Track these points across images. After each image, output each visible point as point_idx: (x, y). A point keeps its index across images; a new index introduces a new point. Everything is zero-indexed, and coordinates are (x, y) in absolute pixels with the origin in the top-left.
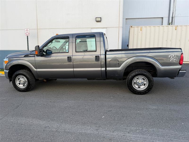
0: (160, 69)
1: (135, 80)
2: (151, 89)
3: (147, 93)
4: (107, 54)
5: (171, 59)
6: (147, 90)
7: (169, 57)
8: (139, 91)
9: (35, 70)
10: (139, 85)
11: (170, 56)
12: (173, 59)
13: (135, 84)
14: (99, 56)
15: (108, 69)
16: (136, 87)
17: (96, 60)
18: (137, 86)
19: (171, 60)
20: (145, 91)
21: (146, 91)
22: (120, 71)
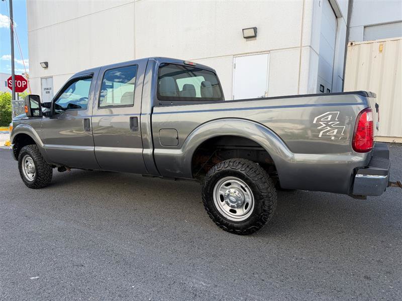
0: (284, 163)
1: (222, 188)
2: (264, 223)
3: (253, 232)
4: (155, 113)
5: (321, 130)
6: (251, 225)
7: (314, 122)
8: (230, 223)
9: (42, 145)
10: (231, 204)
11: (319, 120)
12: (329, 128)
13: (222, 201)
14: (137, 118)
15: (157, 151)
16: (224, 208)
17: (131, 127)
18: (227, 208)
19: (321, 133)
20: (245, 224)
21: (247, 226)
22: (183, 158)
